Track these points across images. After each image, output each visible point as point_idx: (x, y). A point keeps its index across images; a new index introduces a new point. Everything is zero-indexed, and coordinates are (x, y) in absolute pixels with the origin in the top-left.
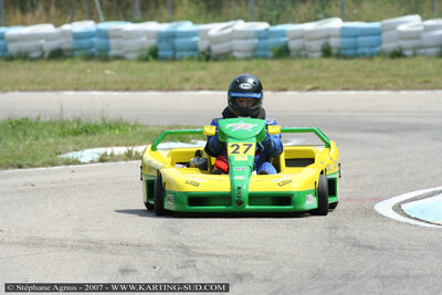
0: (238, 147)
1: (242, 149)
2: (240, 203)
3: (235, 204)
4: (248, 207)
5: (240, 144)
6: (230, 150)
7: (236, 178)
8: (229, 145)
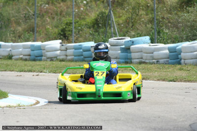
0: (99, 73)
1: (100, 74)
2: (100, 96)
3: (97, 97)
4: (103, 98)
5: (99, 72)
6: (95, 74)
7: (98, 86)
8: (95, 72)
